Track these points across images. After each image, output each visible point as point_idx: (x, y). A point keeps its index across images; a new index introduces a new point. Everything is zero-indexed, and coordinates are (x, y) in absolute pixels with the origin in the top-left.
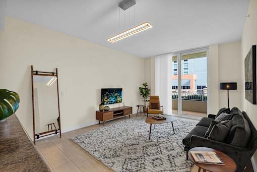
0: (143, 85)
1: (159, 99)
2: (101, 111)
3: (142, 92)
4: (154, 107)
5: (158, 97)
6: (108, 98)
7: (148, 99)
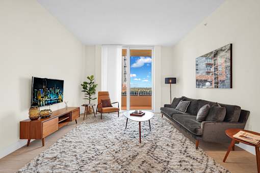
0: (88, 78)
1: (108, 95)
2: (32, 119)
3: (85, 88)
4: (106, 105)
5: (107, 92)
6: (46, 95)
7: (96, 95)
